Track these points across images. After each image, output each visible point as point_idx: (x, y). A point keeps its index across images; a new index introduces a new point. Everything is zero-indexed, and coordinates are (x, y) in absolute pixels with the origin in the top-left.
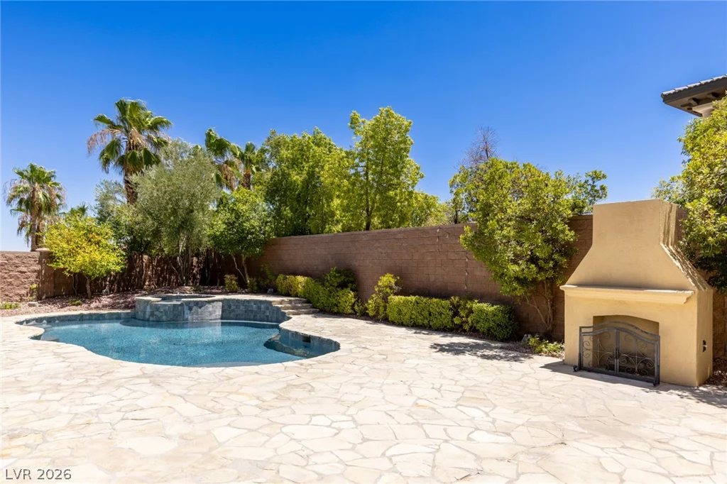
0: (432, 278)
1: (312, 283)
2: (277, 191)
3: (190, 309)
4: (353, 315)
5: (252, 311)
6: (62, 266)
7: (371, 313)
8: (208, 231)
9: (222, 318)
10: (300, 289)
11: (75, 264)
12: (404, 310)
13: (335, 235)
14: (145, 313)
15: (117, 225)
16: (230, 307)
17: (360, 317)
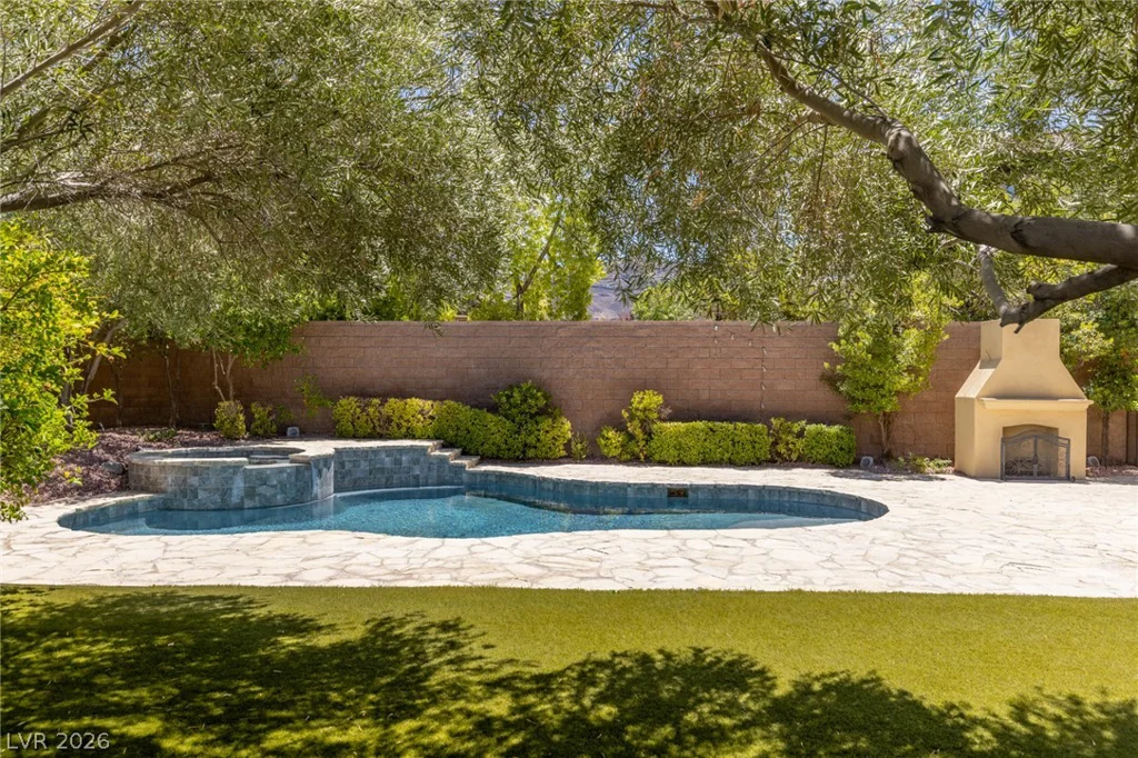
0: (705, 395)
4: (567, 458)
5: (382, 470)
7: (612, 452)
9: (334, 491)
10: (422, 422)
12: (688, 442)
14: (227, 493)
17: (582, 461)
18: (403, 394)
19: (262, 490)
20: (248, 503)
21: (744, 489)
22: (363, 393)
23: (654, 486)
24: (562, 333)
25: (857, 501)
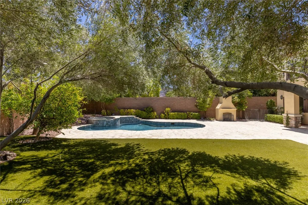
1: (140, 111)
7: (163, 117)
9: (120, 123)
10: (133, 113)
12: (174, 116)
16: (121, 120)
17: (158, 119)
18: (131, 109)
19: (109, 123)
20: (107, 126)
21: (183, 123)
22: (124, 109)
23: (169, 122)
24: (155, 99)
25: (201, 125)
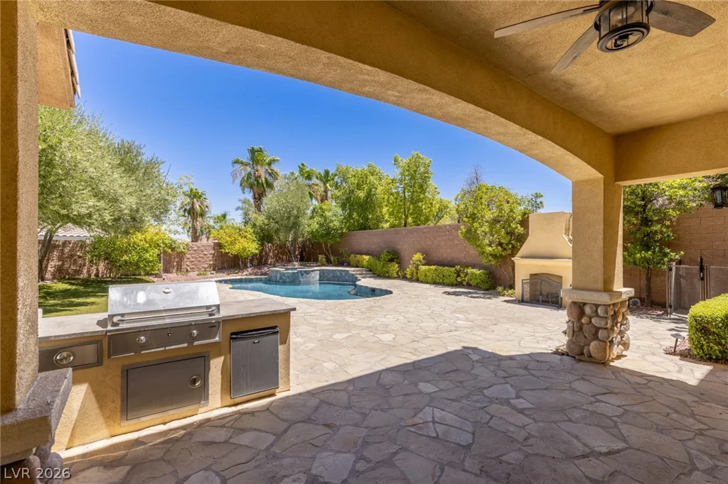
0: (445, 255)
1: (372, 260)
2: (348, 203)
3: (302, 275)
4: (398, 278)
5: (337, 276)
6: (227, 251)
7: (408, 276)
8: (308, 229)
9: (319, 280)
10: (365, 263)
11: (234, 250)
12: (428, 274)
13: (386, 230)
14: (276, 277)
15: (254, 226)
16: (324, 274)
17: (402, 279)
23: (367, 287)
